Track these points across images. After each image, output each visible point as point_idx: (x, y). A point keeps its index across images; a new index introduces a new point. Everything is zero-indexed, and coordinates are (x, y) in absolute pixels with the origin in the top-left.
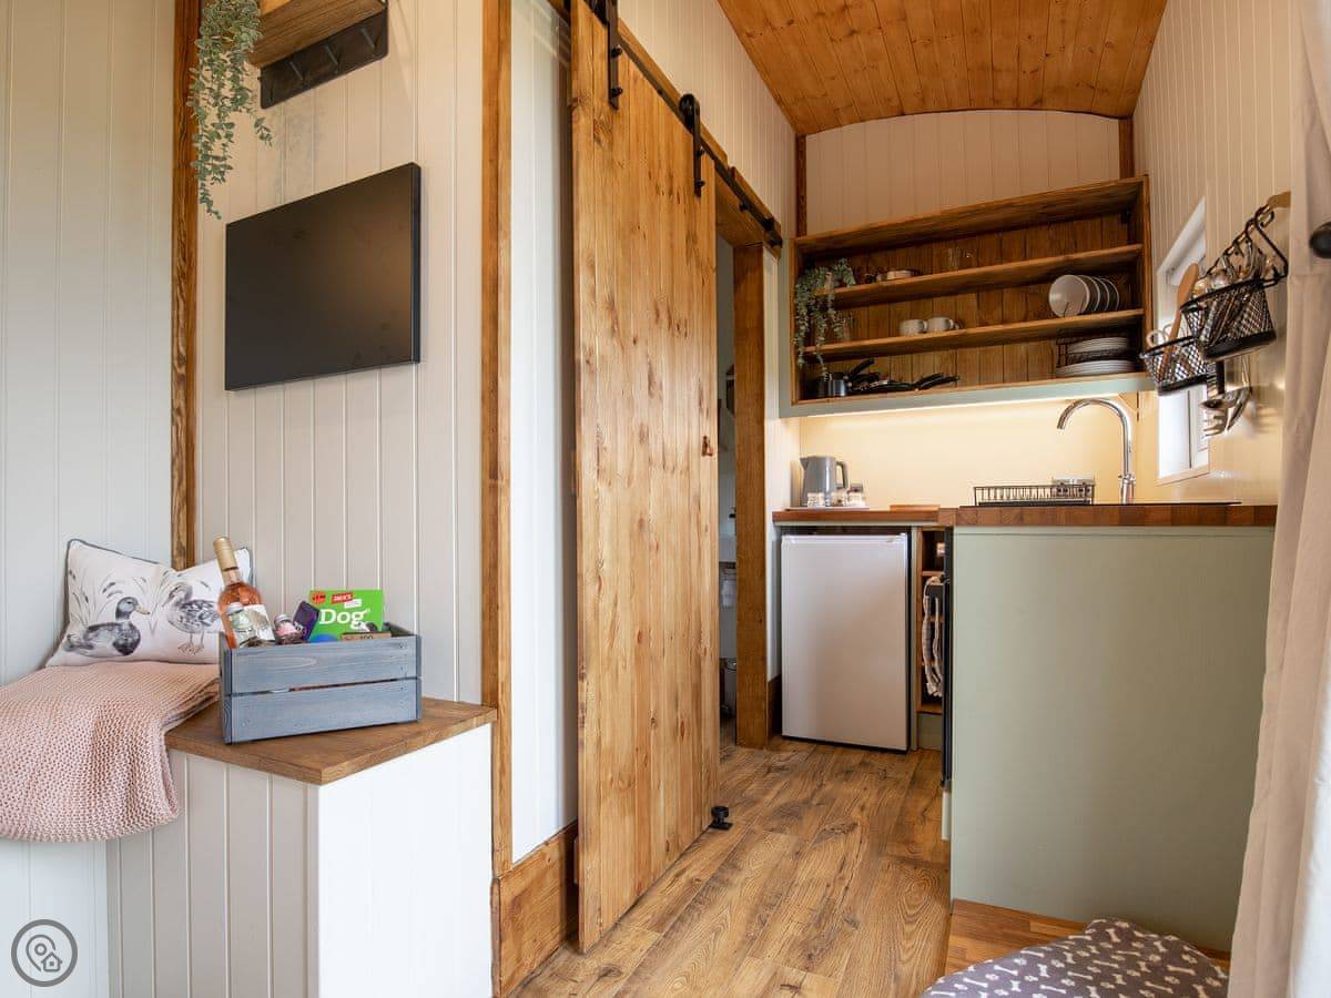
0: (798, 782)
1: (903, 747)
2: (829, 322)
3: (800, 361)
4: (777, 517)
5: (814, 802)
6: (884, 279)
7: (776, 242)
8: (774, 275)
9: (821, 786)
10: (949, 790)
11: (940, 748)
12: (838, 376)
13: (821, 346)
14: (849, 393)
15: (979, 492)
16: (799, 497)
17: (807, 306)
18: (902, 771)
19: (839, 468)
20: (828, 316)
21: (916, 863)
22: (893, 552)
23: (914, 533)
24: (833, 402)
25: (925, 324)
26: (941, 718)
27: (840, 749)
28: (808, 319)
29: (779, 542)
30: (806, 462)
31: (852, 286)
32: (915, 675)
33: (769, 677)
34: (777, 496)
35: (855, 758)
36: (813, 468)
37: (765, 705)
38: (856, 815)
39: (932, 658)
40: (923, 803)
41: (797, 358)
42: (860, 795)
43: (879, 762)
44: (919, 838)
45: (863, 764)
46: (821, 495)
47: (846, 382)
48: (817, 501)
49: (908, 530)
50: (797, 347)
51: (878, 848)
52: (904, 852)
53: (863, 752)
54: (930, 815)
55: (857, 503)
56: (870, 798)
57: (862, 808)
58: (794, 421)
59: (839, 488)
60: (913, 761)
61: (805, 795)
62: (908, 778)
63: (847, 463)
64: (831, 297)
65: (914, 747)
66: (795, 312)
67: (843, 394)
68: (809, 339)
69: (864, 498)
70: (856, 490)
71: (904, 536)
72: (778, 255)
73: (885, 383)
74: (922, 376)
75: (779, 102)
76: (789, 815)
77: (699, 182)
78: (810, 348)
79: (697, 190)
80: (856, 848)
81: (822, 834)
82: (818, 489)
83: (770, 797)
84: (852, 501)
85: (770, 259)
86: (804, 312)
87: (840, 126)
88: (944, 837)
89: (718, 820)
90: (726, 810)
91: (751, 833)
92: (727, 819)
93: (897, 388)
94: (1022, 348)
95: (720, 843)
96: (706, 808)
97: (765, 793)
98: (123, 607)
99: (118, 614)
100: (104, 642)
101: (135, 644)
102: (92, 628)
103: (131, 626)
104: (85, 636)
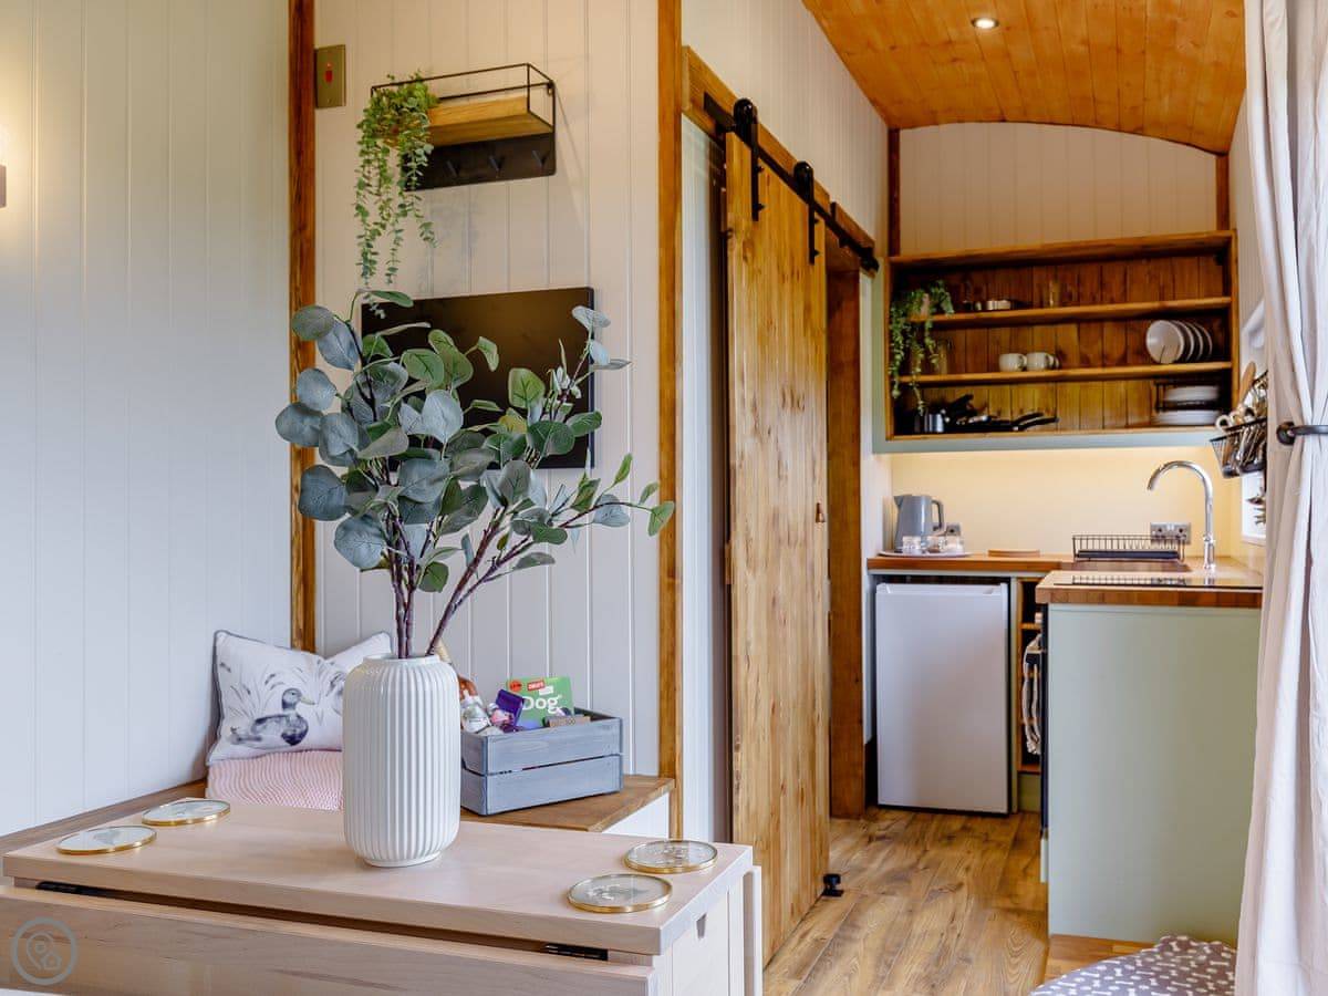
0: (901, 851)
1: (1003, 809)
2: (927, 352)
3: (896, 393)
4: (872, 564)
5: (921, 866)
6: (985, 309)
7: (871, 266)
8: (871, 294)
9: (925, 851)
10: (1047, 837)
11: (1037, 807)
12: (934, 409)
13: (916, 376)
14: (949, 429)
15: (1078, 542)
16: (893, 543)
17: (904, 333)
18: (1004, 834)
19: (935, 507)
20: (924, 345)
21: (1018, 912)
22: (994, 603)
23: (1014, 584)
24: (931, 440)
25: (1025, 358)
26: (1038, 778)
27: (939, 816)
28: (905, 343)
29: (873, 592)
30: (900, 501)
31: (950, 314)
32: (1015, 732)
33: (866, 738)
34: (872, 544)
35: (956, 824)
36: (907, 506)
37: (862, 771)
38: (961, 875)
39: (1031, 717)
40: (1025, 861)
41: (891, 389)
42: (963, 860)
43: (979, 826)
44: (1021, 891)
45: (964, 828)
46: (917, 540)
47: (943, 416)
48: (913, 547)
49: (1007, 580)
50: (892, 376)
51: (984, 900)
52: (1008, 904)
53: (964, 818)
54: (1031, 871)
55: (953, 548)
56: (974, 860)
57: (968, 869)
58: (886, 457)
59: (935, 529)
60: (1015, 823)
61: (908, 862)
62: (1009, 839)
63: (944, 502)
64: (928, 325)
65: (1015, 810)
66: (890, 336)
67: (940, 428)
68: (905, 369)
69: (962, 543)
70: (953, 531)
71: (1004, 586)
72: (872, 276)
73: (984, 418)
74: (1021, 411)
75: (874, 102)
76: (898, 879)
77: (813, 253)
78: (906, 379)
79: (812, 261)
80: (964, 903)
81: (933, 895)
82: (913, 532)
83: (875, 866)
84: (950, 546)
85: (864, 280)
86: (899, 339)
87: (936, 123)
88: (1043, 880)
89: (831, 886)
90: (837, 878)
91: (863, 896)
92: (839, 887)
93: (996, 426)
94: (1122, 385)
95: (835, 907)
96: (820, 877)
97: (871, 860)
98: (289, 698)
99: (285, 705)
100: (273, 734)
101: (303, 735)
102: (260, 721)
103: (299, 717)
104: (253, 730)
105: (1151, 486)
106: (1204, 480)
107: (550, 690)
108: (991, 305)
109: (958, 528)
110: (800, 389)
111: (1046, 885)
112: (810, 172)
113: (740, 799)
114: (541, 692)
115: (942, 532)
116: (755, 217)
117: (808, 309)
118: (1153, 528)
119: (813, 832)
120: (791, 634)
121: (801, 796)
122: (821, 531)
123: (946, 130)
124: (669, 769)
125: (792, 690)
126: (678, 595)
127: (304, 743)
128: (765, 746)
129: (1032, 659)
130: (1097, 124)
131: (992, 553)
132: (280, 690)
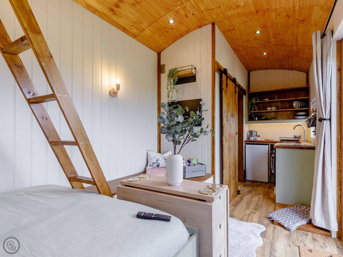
0: (250, 187)
1: (268, 182)
2: (254, 108)
3: (249, 114)
4: (245, 141)
5: (253, 190)
6: (264, 100)
7: (245, 94)
8: (245, 99)
9: (254, 188)
10: (275, 187)
11: (274, 182)
12: (255, 116)
13: (253, 111)
14: (258, 120)
15: (281, 138)
16: (248, 138)
17: (250, 104)
18: (268, 186)
19: (256, 132)
20: (254, 106)
21: (270, 199)
22: (266, 148)
23: (269, 145)
24: (255, 122)
25: (271, 108)
26: (274, 177)
27: (256, 182)
28: (251, 106)
29: (245, 146)
30: (250, 131)
31: (258, 101)
32: (270, 169)
33: (244, 169)
34: (245, 138)
35: (259, 184)
36: (251, 132)
37: (243, 174)
38: (260, 192)
39: (272, 167)
40: (271, 190)
41: (248, 113)
42: (261, 190)
43: (263, 184)
44: (271, 195)
45: (261, 184)
46: (253, 137)
47: (257, 118)
48: (252, 139)
49: (268, 144)
50: (249, 111)
51: (264, 196)
52: (269, 197)
53: (260, 183)
54: (272, 192)
55: (259, 139)
56: (262, 190)
57: (261, 191)
58: (248, 124)
59: (256, 136)
60: (269, 184)
61: (251, 189)
62: (268, 187)
63: (257, 131)
64: (255, 103)
65: (269, 182)
66: (248, 105)
67: (256, 120)
68: (251, 110)
69: (260, 138)
70: (259, 136)
71: (268, 145)
72: (245, 95)
73: (264, 118)
74: (271, 117)
75: (246, 68)
76: (250, 192)
77: (236, 92)
78: (251, 112)
79: (236, 93)
80: (261, 197)
81: (255, 195)
82: (252, 136)
83: (246, 189)
84: (258, 139)
85: (244, 96)
86: (250, 105)
87: (256, 70)
88: (275, 193)
89: (238, 192)
90: (240, 191)
91: (244, 194)
92: (240, 193)
93: (266, 119)
94: (289, 112)
95: (239, 196)
96: (237, 191)
97: (245, 189)
98: (157, 160)
99: (157, 161)
100: (155, 165)
101: (159, 165)
102: (153, 163)
103: (159, 163)
104: (152, 164)
105: (294, 129)
106: (304, 128)
107: (195, 160)
108: (265, 99)
109: (260, 136)
110: (234, 114)
111: (275, 195)
112: (236, 79)
113: (224, 178)
114: (194, 160)
115: (257, 136)
116: (227, 87)
117: (235, 101)
118: (294, 136)
119: (236, 183)
120: (232, 152)
121: (234, 178)
122: (237, 136)
123: (258, 71)
124: (213, 173)
125: (232, 161)
126: (215, 146)
127: (159, 167)
128: (228, 170)
129: (273, 157)
130: (284, 69)
131: (265, 140)
132: (156, 159)
